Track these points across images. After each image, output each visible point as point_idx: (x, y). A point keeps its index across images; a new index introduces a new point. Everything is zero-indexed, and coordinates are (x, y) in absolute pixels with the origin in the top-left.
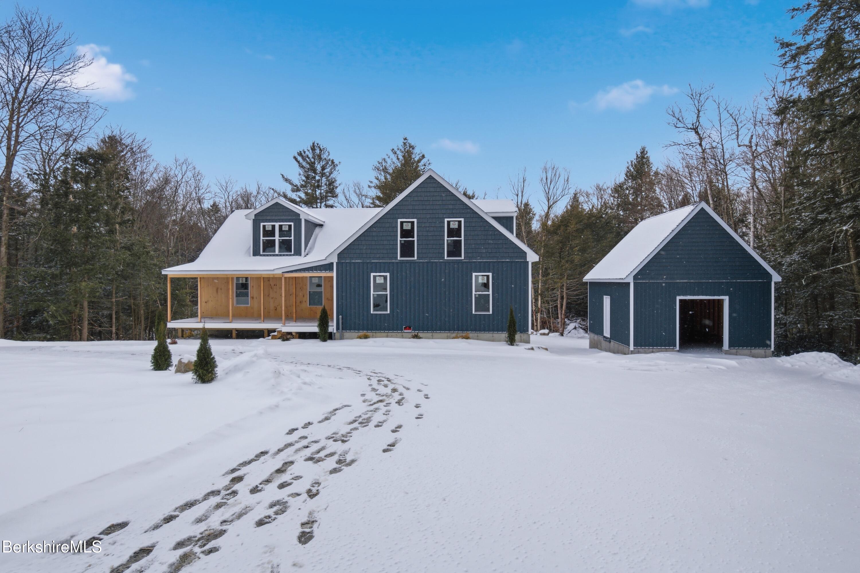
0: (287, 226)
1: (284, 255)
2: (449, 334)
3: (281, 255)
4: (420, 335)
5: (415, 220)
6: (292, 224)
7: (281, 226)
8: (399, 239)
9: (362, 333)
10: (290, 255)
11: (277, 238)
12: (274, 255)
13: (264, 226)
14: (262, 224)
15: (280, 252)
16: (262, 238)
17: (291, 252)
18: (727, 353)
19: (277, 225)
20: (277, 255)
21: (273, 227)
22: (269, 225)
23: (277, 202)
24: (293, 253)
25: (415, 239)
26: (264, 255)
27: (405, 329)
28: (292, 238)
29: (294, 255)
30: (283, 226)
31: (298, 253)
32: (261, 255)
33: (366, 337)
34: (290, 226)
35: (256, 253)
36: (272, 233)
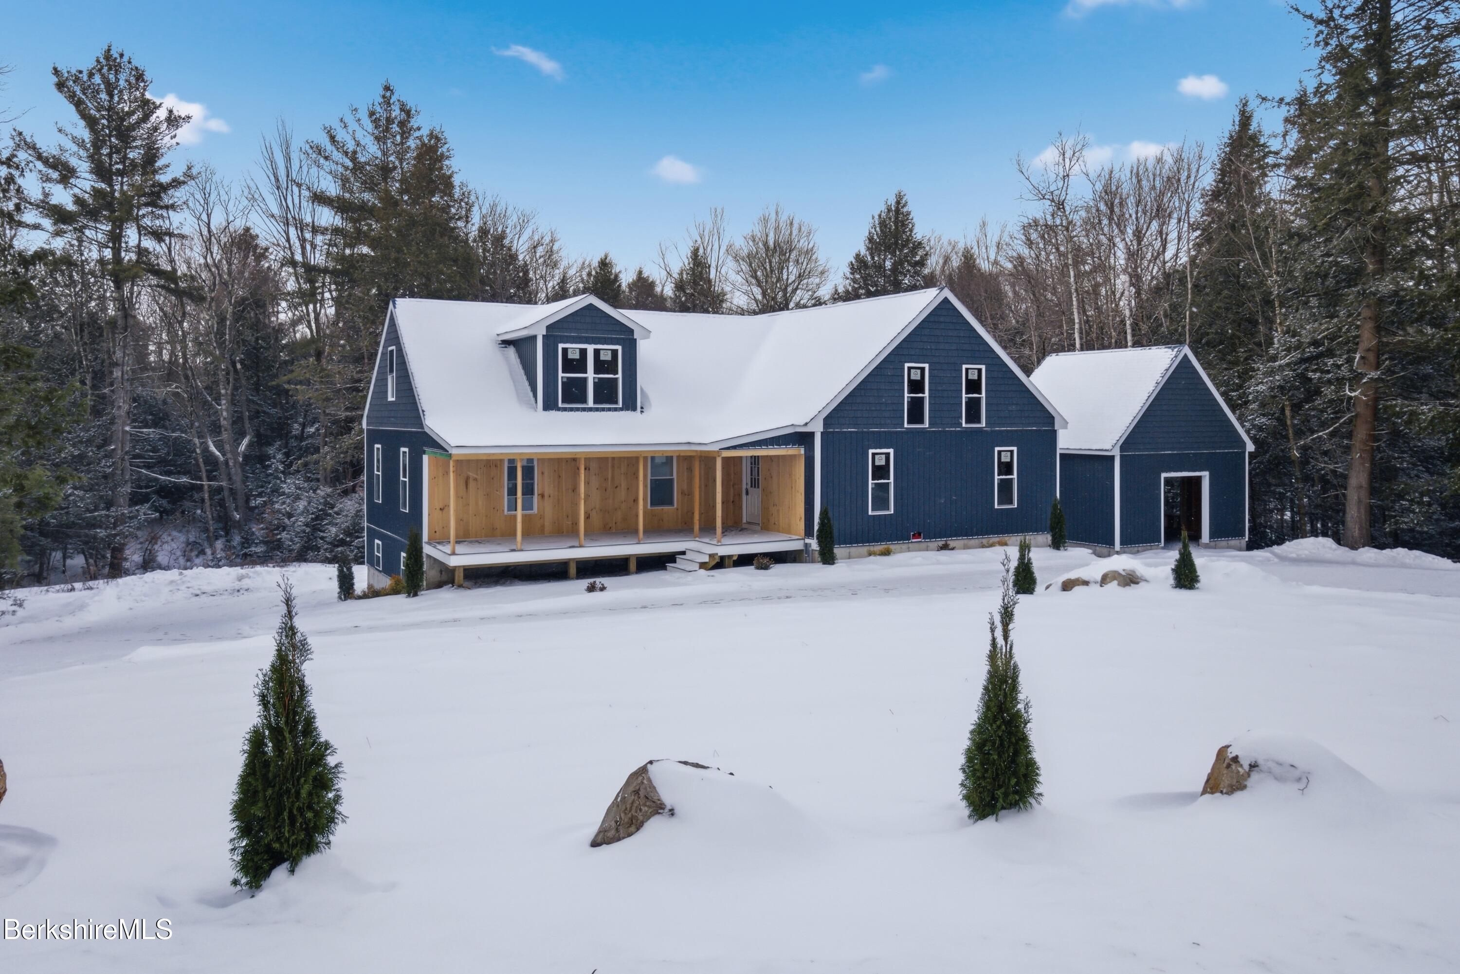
0: (610, 352)
1: (603, 410)
2: (966, 541)
3: (597, 410)
4: (952, 544)
5: (926, 366)
6: (619, 348)
7: (597, 352)
8: (906, 395)
9: (879, 547)
10: (616, 410)
11: (590, 375)
12: (584, 410)
13: (565, 351)
14: (561, 346)
15: (595, 402)
16: (561, 374)
17: (616, 402)
18: (1207, 546)
19: (590, 348)
20: (590, 409)
21: (583, 352)
22: (574, 349)
23: (591, 304)
24: (620, 405)
25: (927, 394)
26: (565, 409)
27: (914, 536)
28: (620, 376)
29: (621, 409)
30: (602, 352)
31: (630, 404)
32: (559, 409)
33: (887, 553)
34: (615, 353)
35: (550, 405)
36: (579, 365)
